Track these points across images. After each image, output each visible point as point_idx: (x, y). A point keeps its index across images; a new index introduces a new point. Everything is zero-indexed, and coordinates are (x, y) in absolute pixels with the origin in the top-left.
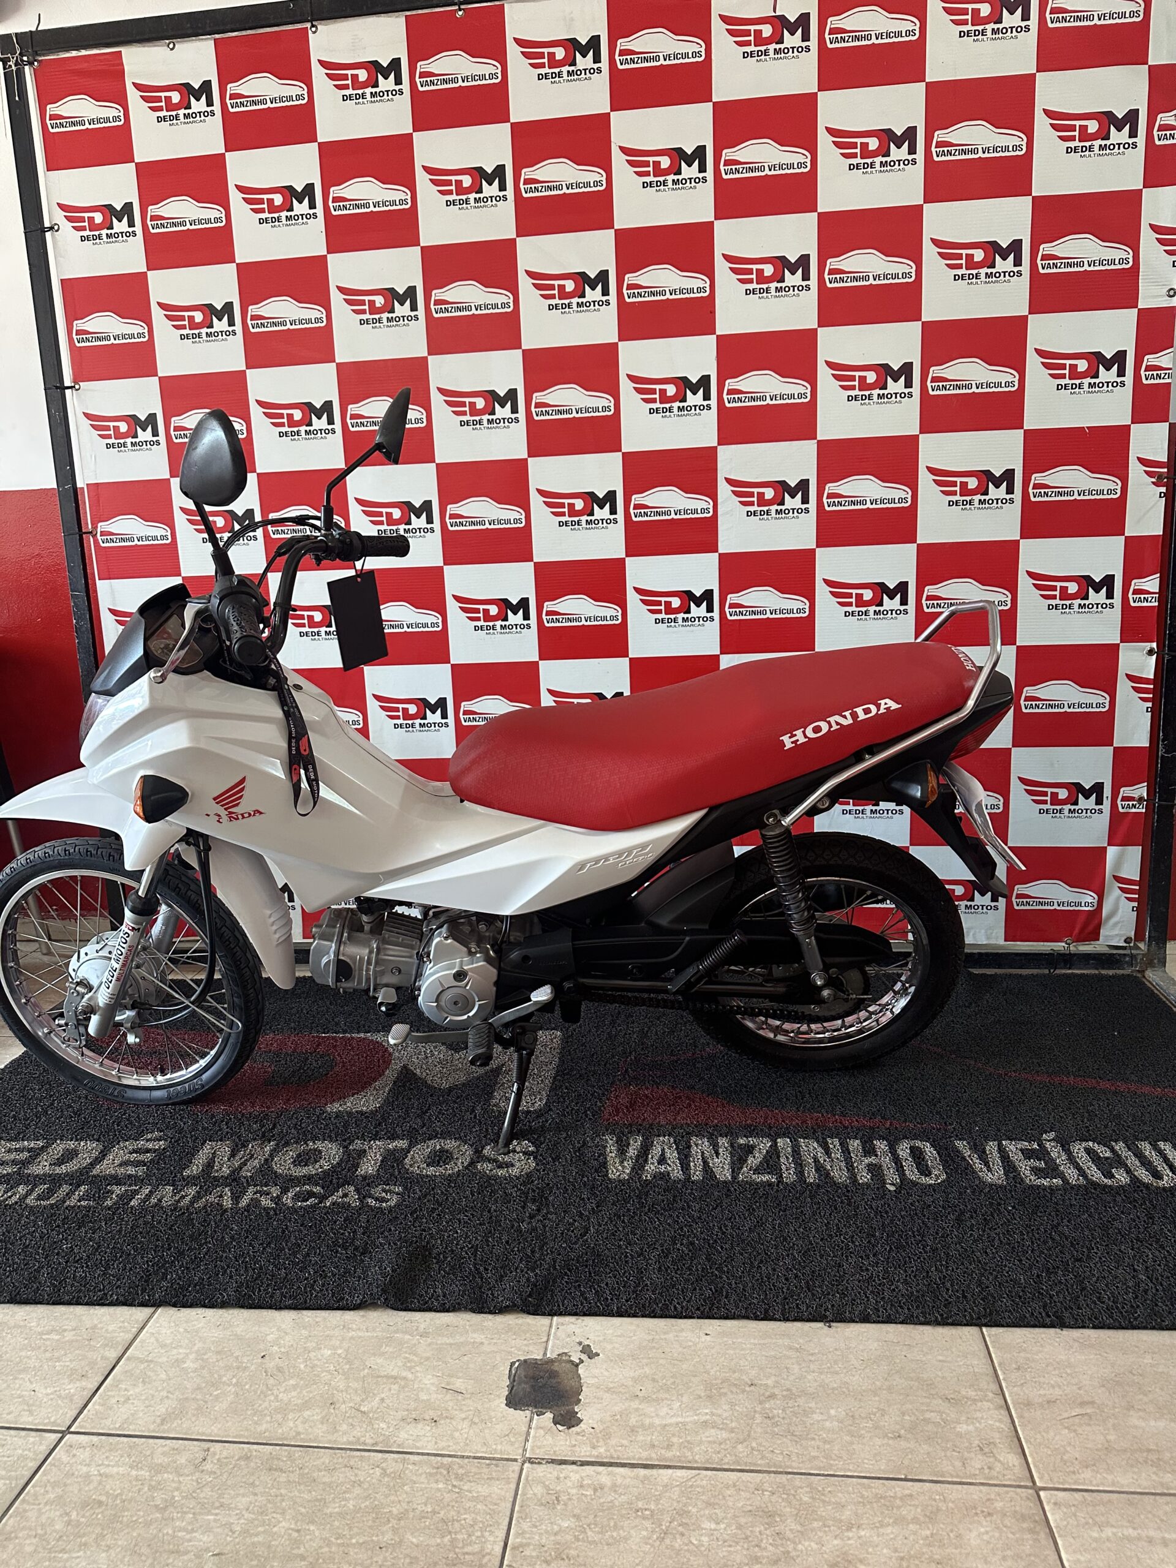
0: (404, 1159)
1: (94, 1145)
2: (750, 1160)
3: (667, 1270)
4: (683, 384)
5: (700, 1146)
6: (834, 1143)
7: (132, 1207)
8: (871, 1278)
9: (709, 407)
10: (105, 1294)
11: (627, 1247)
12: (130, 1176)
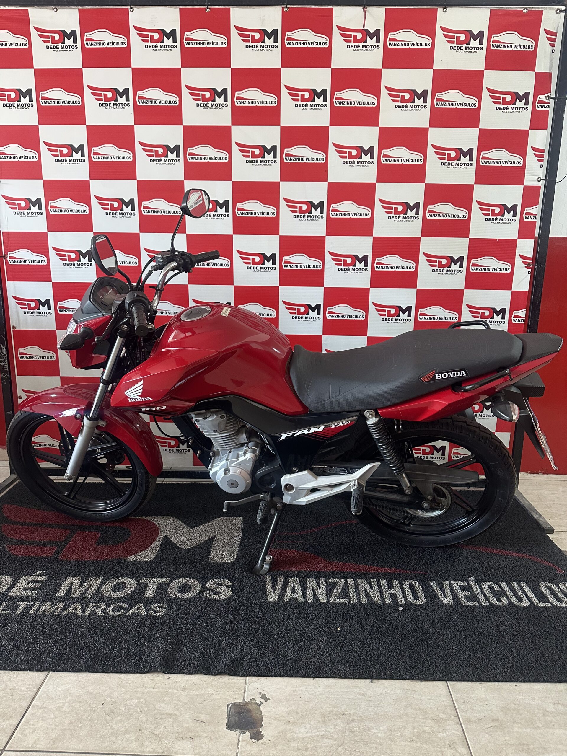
0: (167, 589)
1: (10, 578)
2: (335, 591)
3: (297, 652)
4: (310, 205)
5: (312, 583)
6: (374, 581)
7: (30, 614)
8: (393, 655)
9: (322, 217)
10: (18, 665)
11: (278, 639)
12: (29, 596)
